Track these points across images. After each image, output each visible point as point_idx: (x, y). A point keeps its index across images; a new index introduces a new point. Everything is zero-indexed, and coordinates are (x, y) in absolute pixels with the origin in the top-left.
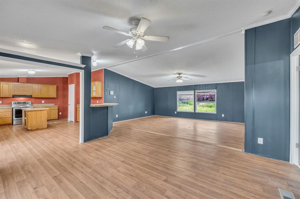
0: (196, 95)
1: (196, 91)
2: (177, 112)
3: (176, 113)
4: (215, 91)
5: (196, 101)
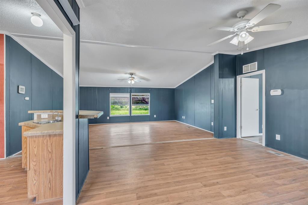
0: (132, 98)
1: (132, 94)
2: (110, 117)
3: (108, 118)
4: (149, 94)
5: (132, 104)
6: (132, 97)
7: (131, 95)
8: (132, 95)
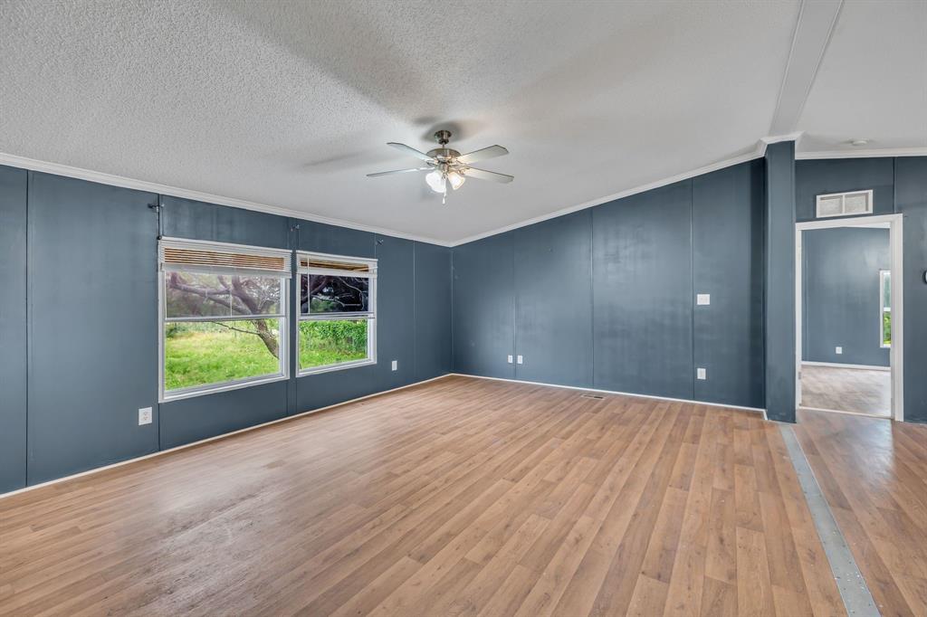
2: (159, 410)
6: (301, 271)
7: (298, 264)
8: (304, 264)
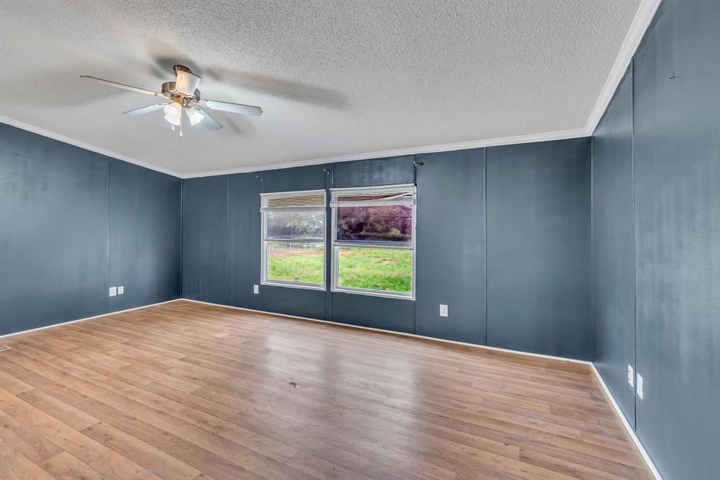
2: (262, 288)
3: (256, 290)
4: (411, 189)
5: (334, 237)
6: (335, 205)
7: (333, 199)
